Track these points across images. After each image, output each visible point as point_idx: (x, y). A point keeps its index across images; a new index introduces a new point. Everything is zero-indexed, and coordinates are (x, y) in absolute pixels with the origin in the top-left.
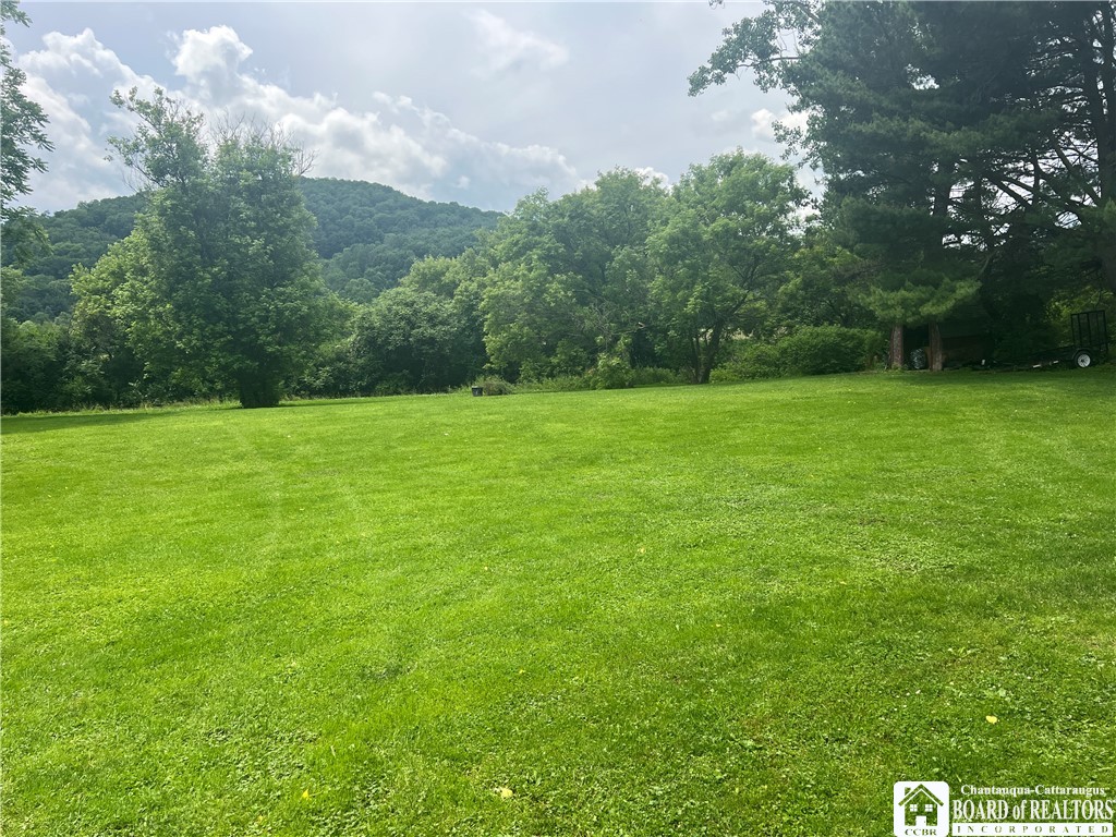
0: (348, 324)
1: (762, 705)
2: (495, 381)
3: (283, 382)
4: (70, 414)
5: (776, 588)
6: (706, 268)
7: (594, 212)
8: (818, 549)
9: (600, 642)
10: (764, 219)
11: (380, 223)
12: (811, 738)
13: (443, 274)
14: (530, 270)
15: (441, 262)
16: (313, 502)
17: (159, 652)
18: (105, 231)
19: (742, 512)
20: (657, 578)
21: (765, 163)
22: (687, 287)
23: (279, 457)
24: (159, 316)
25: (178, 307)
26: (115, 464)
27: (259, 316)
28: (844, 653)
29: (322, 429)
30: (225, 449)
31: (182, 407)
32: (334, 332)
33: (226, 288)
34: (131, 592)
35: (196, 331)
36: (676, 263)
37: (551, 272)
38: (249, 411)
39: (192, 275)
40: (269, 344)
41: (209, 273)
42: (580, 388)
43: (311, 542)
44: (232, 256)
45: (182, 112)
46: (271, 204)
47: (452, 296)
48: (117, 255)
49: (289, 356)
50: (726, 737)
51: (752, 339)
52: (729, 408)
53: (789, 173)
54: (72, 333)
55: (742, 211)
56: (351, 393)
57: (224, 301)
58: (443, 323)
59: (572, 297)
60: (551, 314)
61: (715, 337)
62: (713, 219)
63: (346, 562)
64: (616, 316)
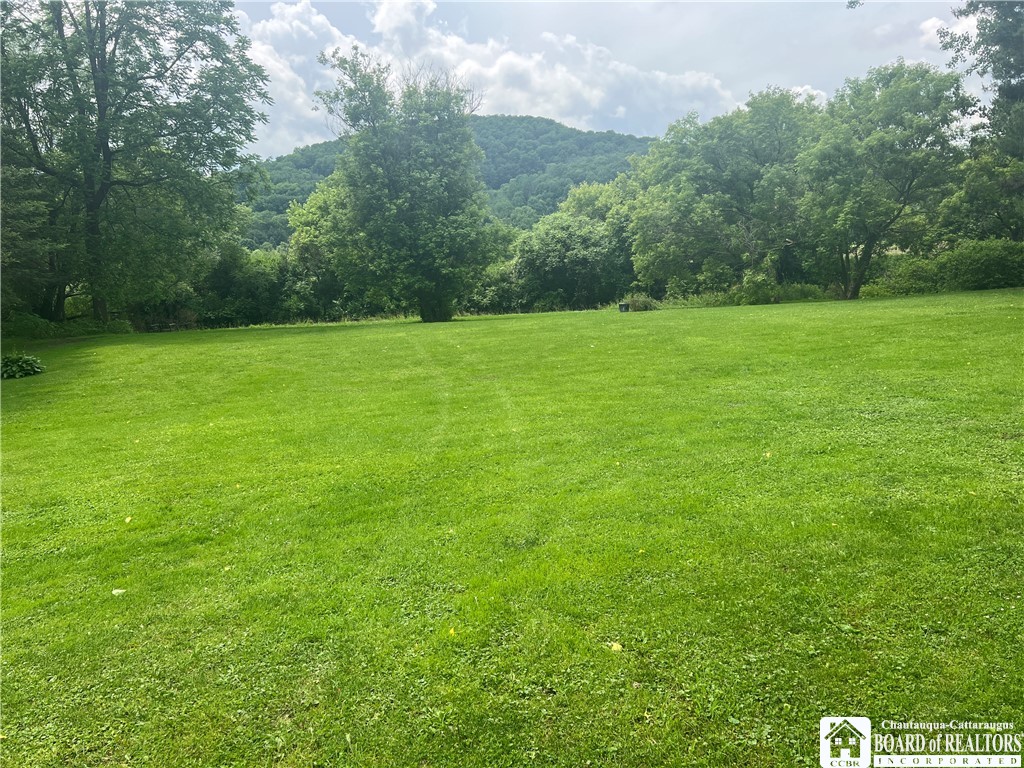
0: (511, 247)
1: (866, 597)
2: (642, 298)
3: (456, 300)
4: (288, 326)
5: (900, 494)
6: (859, 183)
7: (744, 132)
8: (951, 461)
9: (716, 532)
10: (924, 131)
11: (542, 155)
12: (910, 629)
13: (597, 198)
14: (679, 191)
15: (594, 188)
16: (475, 402)
17: (348, 516)
18: (315, 172)
19: (875, 422)
20: (778, 480)
21: (927, 72)
22: (838, 203)
23: (450, 364)
24: (355, 243)
25: (371, 235)
26: (320, 367)
27: (435, 242)
28: (959, 556)
29: (485, 340)
30: (406, 356)
31: (375, 321)
32: (498, 255)
33: (408, 217)
34: (328, 468)
35: (385, 256)
36: (826, 179)
37: (699, 192)
38: (427, 324)
39: (381, 208)
40: (444, 266)
41: (395, 204)
42: (724, 304)
43: (471, 434)
44: (414, 189)
45: (374, 65)
46: (446, 142)
47: (604, 219)
48: (323, 192)
49: (460, 278)
50: (825, 619)
51: (909, 256)
52: (875, 323)
53: (955, 81)
54: (289, 259)
55: (900, 123)
56: (514, 310)
57: (407, 229)
58: (595, 245)
59: (719, 216)
60: (699, 232)
61: (867, 253)
62: (869, 133)
63: (498, 452)
64: (764, 233)
